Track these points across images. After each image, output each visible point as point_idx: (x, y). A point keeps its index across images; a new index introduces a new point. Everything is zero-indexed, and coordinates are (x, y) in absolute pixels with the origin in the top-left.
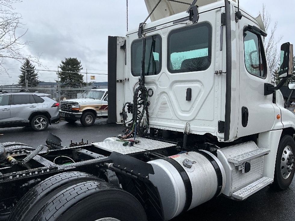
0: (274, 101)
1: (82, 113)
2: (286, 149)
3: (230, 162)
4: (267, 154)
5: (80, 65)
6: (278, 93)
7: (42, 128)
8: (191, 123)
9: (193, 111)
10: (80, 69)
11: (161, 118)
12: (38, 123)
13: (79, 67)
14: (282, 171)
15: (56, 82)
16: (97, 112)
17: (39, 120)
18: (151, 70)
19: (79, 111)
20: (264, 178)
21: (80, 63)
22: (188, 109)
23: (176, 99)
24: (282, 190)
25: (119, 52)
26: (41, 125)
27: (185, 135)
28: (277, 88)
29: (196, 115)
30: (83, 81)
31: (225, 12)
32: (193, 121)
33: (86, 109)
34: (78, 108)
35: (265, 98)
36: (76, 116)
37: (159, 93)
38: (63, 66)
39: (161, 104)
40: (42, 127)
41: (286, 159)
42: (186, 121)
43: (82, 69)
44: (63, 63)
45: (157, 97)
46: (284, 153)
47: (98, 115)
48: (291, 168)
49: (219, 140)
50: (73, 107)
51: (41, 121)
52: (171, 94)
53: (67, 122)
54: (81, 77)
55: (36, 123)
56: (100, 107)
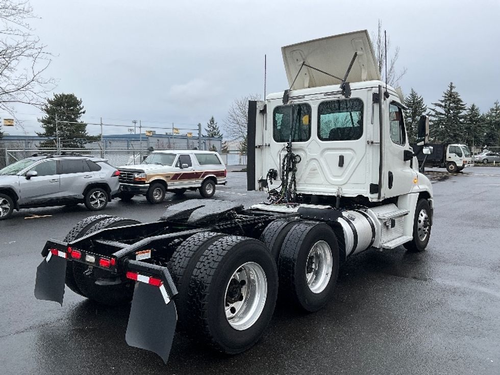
0: (411, 166)
1: (149, 185)
2: (422, 212)
3: (379, 219)
4: (407, 214)
5: (81, 106)
6: (415, 159)
7: (99, 206)
8: (343, 187)
9: (345, 176)
10: (81, 113)
11: (310, 184)
12: (94, 200)
13: (80, 110)
14: (419, 233)
15: (37, 135)
16: (168, 183)
17: (96, 195)
18: (296, 137)
19: (145, 181)
20: (404, 237)
21: (81, 102)
22: (340, 175)
23: (327, 164)
24: (419, 251)
25: (259, 117)
26: (99, 202)
27: (338, 198)
28: (414, 155)
29: (349, 180)
30: (86, 134)
31: (378, 93)
32: (346, 185)
33: (154, 179)
34: (143, 179)
35: (405, 164)
36: (141, 190)
37: (308, 159)
38: (51, 107)
39: (310, 170)
40: (99, 204)
41: (422, 221)
42: (338, 185)
43: (84, 113)
44: (50, 102)
45: (306, 163)
46: (420, 216)
47: (169, 188)
48: (426, 230)
49: (370, 200)
50: (136, 176)
51: (99, 196)
52: (322, 160)
53: (120, 199)
54: (82, 126)
55: (93, 199)
56: (171, 177)
